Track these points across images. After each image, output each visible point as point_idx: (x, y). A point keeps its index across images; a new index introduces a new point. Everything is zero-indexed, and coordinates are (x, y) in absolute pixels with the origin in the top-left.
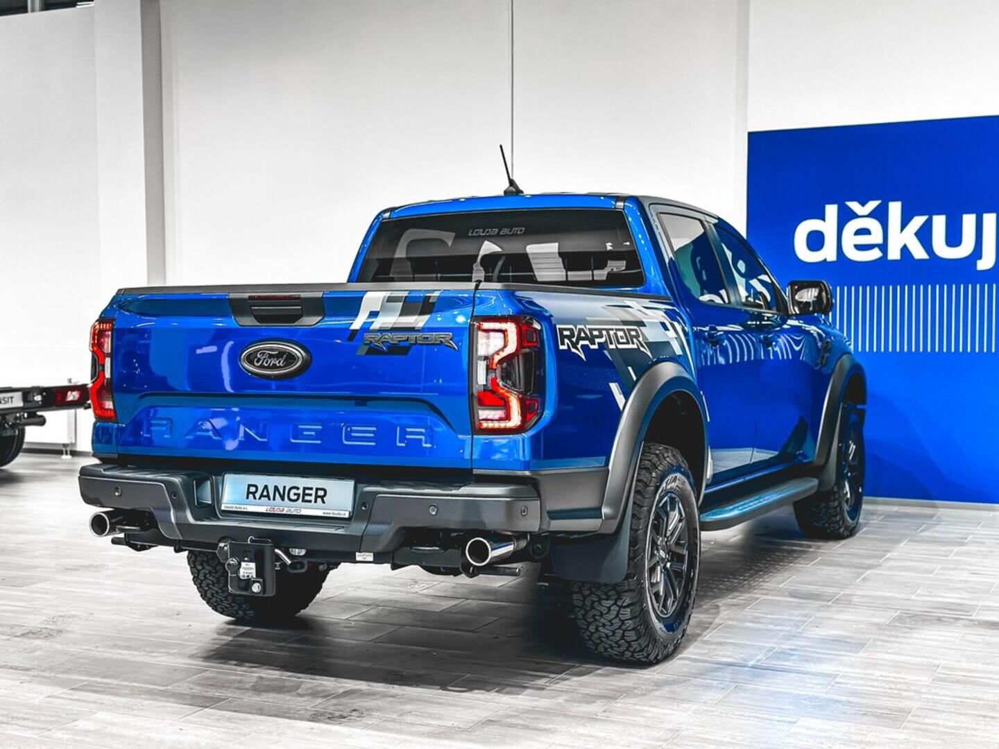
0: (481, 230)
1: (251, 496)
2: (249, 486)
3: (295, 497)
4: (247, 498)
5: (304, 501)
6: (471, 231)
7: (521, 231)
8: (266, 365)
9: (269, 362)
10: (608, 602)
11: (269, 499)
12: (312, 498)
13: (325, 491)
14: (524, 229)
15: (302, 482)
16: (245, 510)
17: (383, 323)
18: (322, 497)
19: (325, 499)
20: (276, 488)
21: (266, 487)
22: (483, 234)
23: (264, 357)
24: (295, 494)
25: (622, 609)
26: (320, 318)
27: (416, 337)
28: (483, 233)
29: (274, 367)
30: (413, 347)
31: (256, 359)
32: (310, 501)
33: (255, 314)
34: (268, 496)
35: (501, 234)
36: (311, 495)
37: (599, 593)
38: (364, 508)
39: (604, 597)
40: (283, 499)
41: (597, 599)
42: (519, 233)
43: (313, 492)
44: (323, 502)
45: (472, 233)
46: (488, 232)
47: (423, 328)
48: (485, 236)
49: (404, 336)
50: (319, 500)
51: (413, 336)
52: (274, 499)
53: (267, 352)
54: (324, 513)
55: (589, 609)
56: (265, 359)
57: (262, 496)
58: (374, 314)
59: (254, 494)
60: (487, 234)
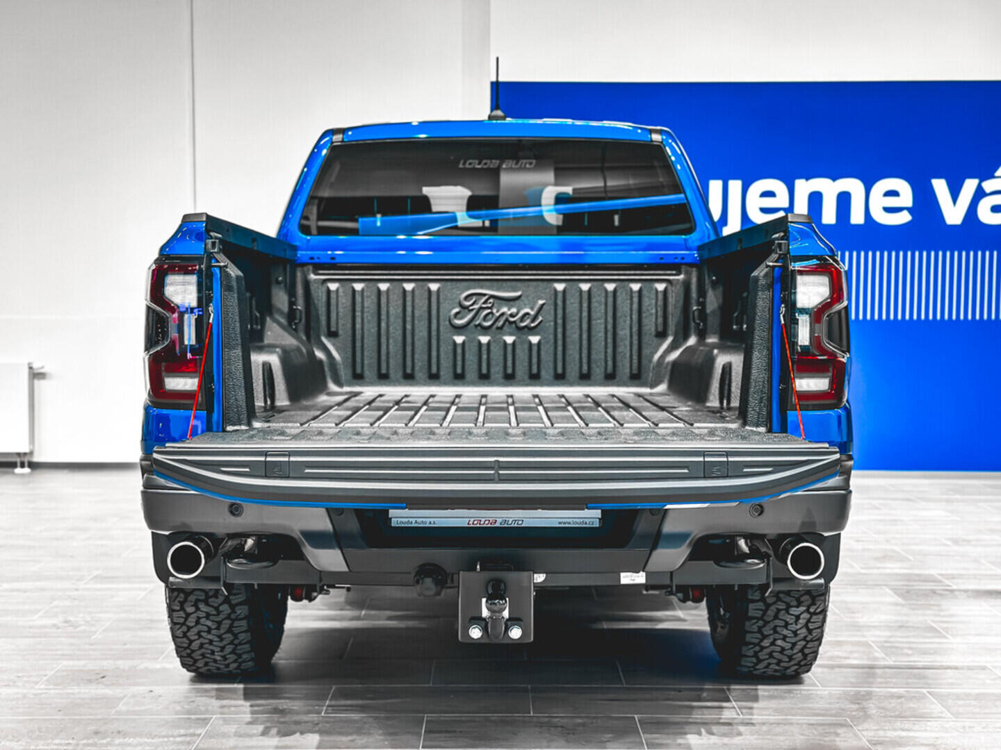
0: (477, 162)
6: (462, 162)
22: (480, 167)
28: (479, 164)
45: (464, 164)
46: (486, 164)
48: (482, 169)
60: (485, 167)
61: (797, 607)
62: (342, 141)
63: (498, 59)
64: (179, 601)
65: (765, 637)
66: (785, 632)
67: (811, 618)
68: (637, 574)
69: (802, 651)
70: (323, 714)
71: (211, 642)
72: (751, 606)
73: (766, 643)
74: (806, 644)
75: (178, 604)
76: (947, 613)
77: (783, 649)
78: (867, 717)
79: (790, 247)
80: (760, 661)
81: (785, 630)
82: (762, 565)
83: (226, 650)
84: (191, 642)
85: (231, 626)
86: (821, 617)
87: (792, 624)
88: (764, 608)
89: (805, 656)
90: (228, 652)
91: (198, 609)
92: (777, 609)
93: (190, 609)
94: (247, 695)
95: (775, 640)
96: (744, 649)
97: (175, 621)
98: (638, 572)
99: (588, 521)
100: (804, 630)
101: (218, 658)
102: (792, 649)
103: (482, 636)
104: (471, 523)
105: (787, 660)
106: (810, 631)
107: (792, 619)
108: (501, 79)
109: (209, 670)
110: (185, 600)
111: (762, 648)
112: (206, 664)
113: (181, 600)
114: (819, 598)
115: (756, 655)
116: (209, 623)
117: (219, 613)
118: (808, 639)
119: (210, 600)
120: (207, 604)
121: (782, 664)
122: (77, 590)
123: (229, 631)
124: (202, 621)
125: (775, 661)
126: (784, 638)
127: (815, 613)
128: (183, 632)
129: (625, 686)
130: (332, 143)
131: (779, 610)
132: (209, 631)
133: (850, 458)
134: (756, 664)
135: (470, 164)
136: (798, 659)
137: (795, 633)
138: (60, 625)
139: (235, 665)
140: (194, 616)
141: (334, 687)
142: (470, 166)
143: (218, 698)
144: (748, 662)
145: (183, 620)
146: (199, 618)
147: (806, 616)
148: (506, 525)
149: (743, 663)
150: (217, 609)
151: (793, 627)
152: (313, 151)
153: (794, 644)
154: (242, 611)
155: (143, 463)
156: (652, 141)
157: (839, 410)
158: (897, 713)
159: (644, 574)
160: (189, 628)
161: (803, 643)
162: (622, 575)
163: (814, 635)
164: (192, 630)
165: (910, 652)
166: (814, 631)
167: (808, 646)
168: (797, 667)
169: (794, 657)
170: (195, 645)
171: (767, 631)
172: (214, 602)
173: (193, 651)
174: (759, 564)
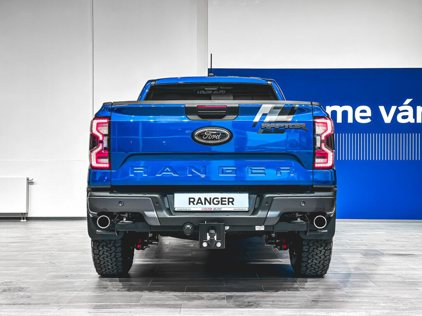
0: (204, 91)
1: (191, 203)
2: (190, 199)
3: (217, 203)
4: (190, 204)
5: (222, 204)
6: (199, 91)
7: (224, 92)
8: (210, 138)
9: (212, 136)
10: (321, 248)
11: (202, 204)
12: (227, 203)
13: (233, 199)
14: (225, 91)
15: (220, 195)
16: (189, 210)
17: (270, 119)
18: (232, 202)
19: (233, 203)
20: (206, 199)
21: (200, 199)
23: (209, 134)
24: (217, 201)
25: (327, 251)
26: (236, 116)
27: (289, 125)
28: (204, 92)
29: (215, 139)
30: (287, 130)
31: (204, 136)
32: (226, 204)
33: (199, 114)
34: (201, 203)
35: (214, 93)
36: (226, 201)
37: (317, 244)
38: (266, 205)
39: (319, 246)
40: (210, 204)
41: (316, 247)
42: (222, 93)
43: (227, 200)
44: (233, 204)
45: (199, 92)
47: (291, 121)
49: (282, 125)
50: (230, 203)
51: (286, 125)
52: (205, 204)
53: (210, 132)
54: (234, 209)
55: (311, 252)
56: (209, 136)
57: (198, 203)
58: (265, 115)
59: (193, 202)
61: (321, 247)
62: (155, 84)
63: (211, 54)
64: (97, 246)
65: (309, 259)
66: (316, 257)
67: (326, 251)
68: (261, 227)
69: (323, 264)
70: (149, 286)
71: (108, 261)
72: (304, 247)
73: (310, 261)
74: (324, 262)
75: (96, 247)
76: (380, 260)
77: (316, 263)
78: (346, 287)
79: (313, 113)
80: (308, 269)
81: (316, 256)
82: (304, 223)
83: (113, 264)
84: (101, 261)
85: (115, 255)
86: (329, 251)
87: (319, 254)
88: (308, 248)
89: (324, 266)
90: (114, 265)
91: (103, 248)
92: (313, 248)
93: (101, 249)
94: (120, 281)
95: (313, 260)
96: (302, 264)
97: (95, 253)
98: (261, 226)
99: (244, 208)
100: (323, 256)
101: (110, 268)
102: (319, 263)
103: (207, 246)
104: (203, 209)
105: (317, 268)
106: (325, 257)
107: (318, 252)
108: (212, 68)
109: (106, 273)
110: (99, 245)
111: (308, 263)
112: (106, 270)
113: (98, 245)
114: (329, 244)
115: (306, 266)
116: (107, 254)
117: (111, 250)
118: (325, 260)
119: (108, 245)
120: (107, 247)
121: (316, 270)
122: (52, 254)
123: (114, 257)
124: (105, 253)
125: (313, 269)
126: (316, 259)
127: (327, 250)
128: (98, 257)
129: (258, 279)
130: (151, 85)
131: (314, 249)
132: (107, 257)
133: (336, 187)
134: (306, 270)
135: (201, 92)
136: (322, 268)
137: (320, 257)
138: (48, 263)
139: (116, 271)
140: (102, 251)
141: (152, 279)
142: (202, 93)
143: (110, 282)
144: (304, 269)
145: (98, 252)
146: (104, 252)
147: (324, 251)
148: (215, 210)
149: (302, 270)
150: (110, 248)
151: (320, 255)
152: (143, 90)
153: (320, 262)
154: (119, 249)
155: (88, 189)
156: (267, 84)
157: (331, 170)
158: (357, 286)
159: (264, 226)
160: (100, 256)
161: (323, 261)
162: (256, 227)
163: (327, 258)
164: (101, 256)
165: (364, 270)
166: (327, 257)
167: (325, 262)
168: (321, 271)
169: (320, 267)
170: (102, 263)
171: (310, 257)
172: (109, 246)
173: (101, 265)
174: (304, 222)
